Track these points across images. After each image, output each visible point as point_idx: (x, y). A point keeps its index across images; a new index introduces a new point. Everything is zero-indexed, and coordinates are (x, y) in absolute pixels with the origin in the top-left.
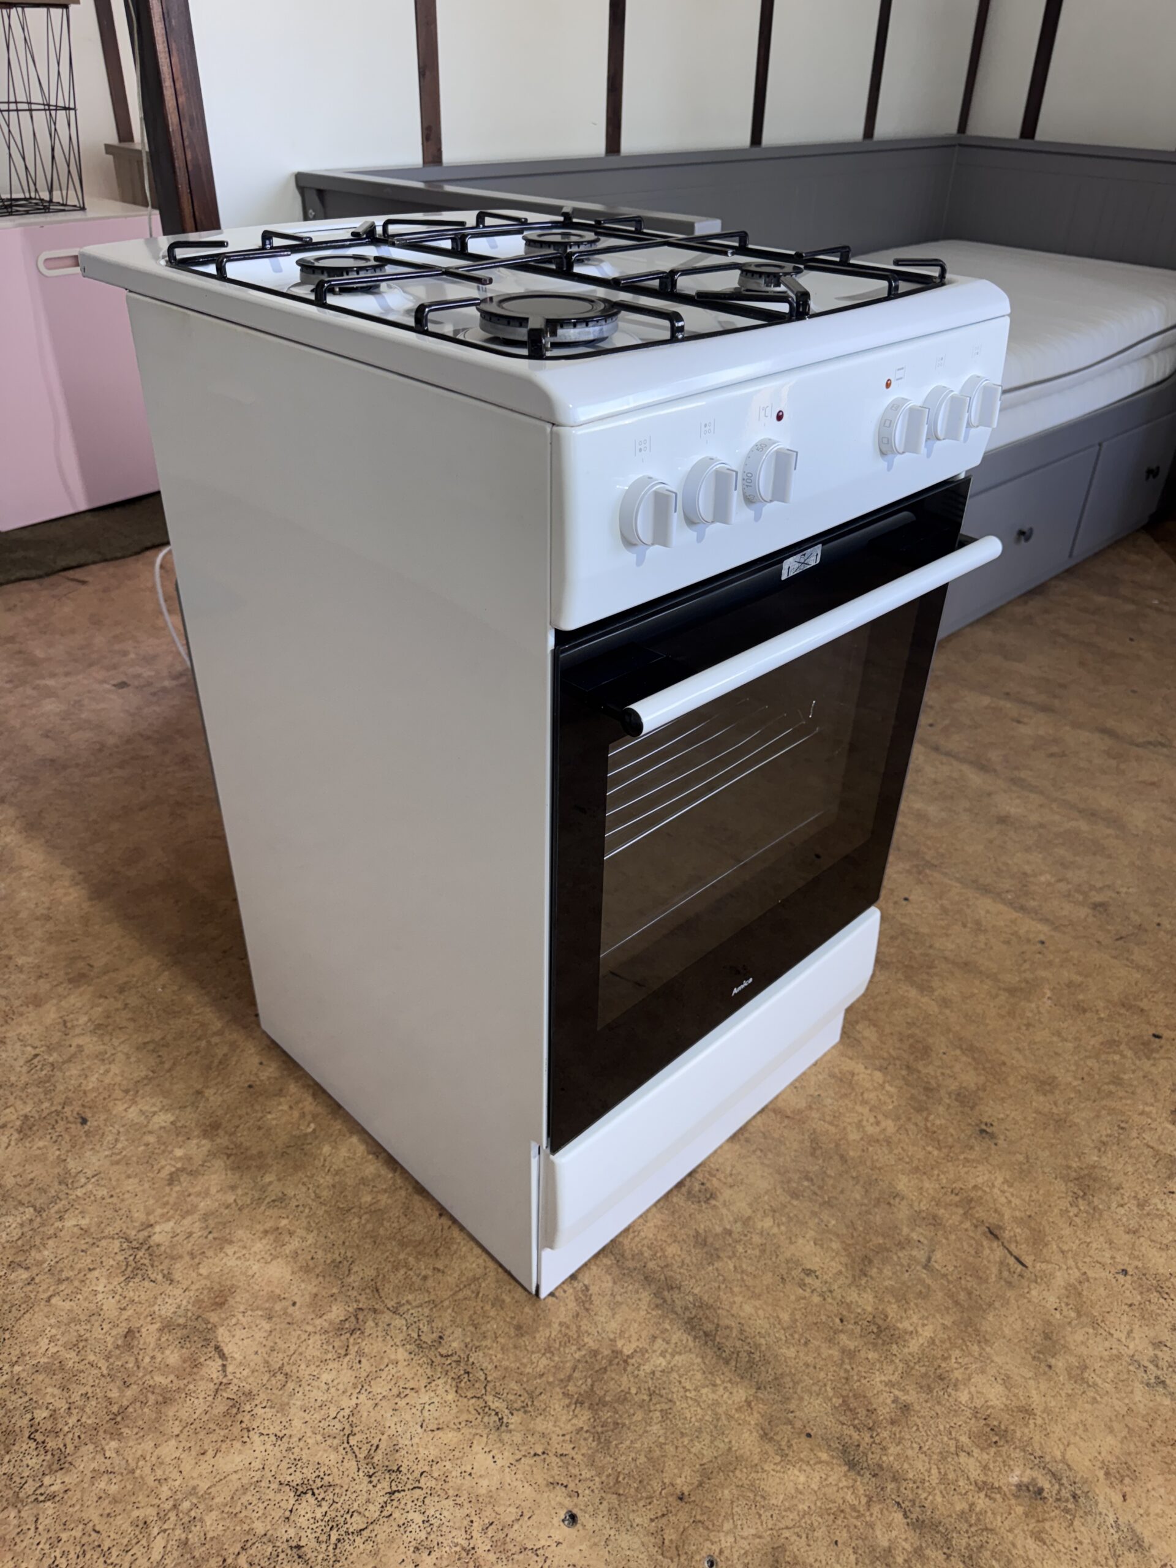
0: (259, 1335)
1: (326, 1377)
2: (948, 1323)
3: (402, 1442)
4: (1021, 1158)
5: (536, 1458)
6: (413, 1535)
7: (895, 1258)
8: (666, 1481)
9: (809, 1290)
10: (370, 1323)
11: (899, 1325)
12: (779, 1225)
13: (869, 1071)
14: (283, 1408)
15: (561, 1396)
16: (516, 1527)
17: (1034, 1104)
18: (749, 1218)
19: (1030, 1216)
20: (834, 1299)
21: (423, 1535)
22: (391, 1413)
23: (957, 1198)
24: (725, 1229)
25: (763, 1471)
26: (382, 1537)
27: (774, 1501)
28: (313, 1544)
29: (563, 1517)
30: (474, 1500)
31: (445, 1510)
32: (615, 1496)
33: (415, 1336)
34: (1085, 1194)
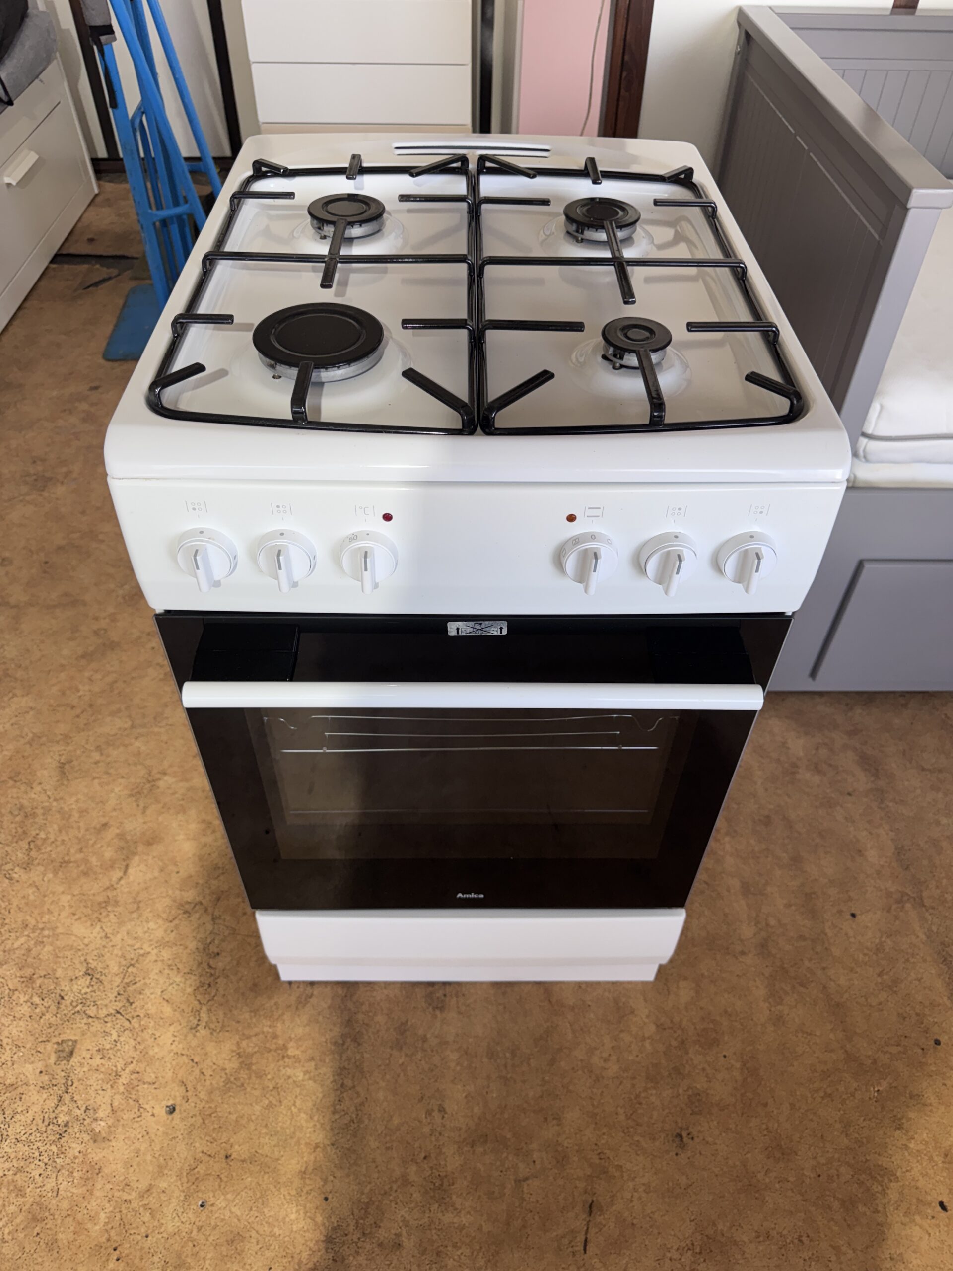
0: (149, 876)
1: (152, 925)
2: (486, 1228)
3: (147, 992)
4: (684, 1181)
5: (191, 1062)
6: (105, 1042)
7: (505, 1155)
8: (232, 1141)
9: (429, 1120)
10: (197, 915)
11: (454, 1197)
12: (458, 1064)
13: (646, 1020)
14: (121, 923)
15: (235, 1042)
16: (146, 1086)
17: (749, 1155)
18: (447, 1043)
19: (633, 1224)
20: (437, 1140)
21: (108, 1046)
22: (157, 971)
23: (597, 1161)
24: (425, 1036)
25: (279, 1190)
26: (93, 1029)
27: (266, 1210)
28: (68, 1003)
29: (169, 1104)
30: (143, 1054)
31: (127, 1044)
32: (201, 1121)
33: (209, 941)
34: (700, 1253)
